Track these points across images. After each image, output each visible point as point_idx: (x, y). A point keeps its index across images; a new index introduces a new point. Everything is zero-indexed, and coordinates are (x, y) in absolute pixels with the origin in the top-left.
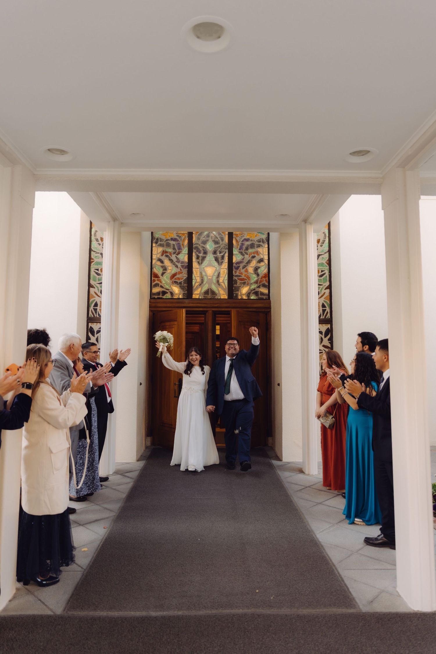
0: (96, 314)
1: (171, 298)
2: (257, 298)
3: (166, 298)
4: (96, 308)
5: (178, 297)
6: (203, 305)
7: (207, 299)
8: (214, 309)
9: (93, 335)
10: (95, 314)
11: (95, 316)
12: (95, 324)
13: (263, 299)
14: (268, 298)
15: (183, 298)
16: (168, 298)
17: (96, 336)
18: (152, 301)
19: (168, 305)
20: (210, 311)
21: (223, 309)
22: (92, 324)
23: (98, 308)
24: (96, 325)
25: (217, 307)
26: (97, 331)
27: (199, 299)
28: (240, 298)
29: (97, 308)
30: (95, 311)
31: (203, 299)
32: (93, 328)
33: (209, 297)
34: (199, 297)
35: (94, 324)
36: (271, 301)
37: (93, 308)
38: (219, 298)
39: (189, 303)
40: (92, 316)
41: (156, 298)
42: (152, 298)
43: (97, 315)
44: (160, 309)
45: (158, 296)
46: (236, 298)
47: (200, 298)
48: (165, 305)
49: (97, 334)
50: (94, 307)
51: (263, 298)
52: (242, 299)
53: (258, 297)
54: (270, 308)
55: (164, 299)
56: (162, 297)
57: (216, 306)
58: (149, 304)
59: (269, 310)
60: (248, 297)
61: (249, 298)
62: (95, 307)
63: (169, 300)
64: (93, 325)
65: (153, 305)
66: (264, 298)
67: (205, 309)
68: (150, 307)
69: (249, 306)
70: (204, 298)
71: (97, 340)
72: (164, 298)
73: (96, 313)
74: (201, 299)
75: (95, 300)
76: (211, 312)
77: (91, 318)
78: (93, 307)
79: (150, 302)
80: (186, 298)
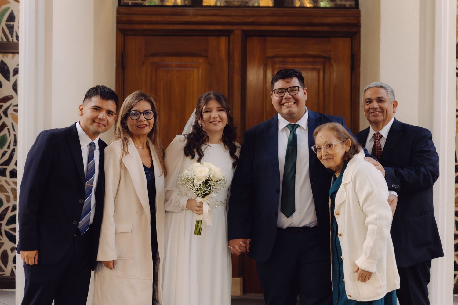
0: (12, 37)
1: (160, 4)
2: (333, 6)
3: (150, 4)
4: (11, 23)
5: (174, 3)
6: (223, 19)
7: (232, 7)
8: (245, 28)
9: (7, 78)
10: (9, 36)
11: (11, 39)
12: (10, 55)
13: (344, 7)
14: (354, 6)
15: (183, 4)
16: (154, 4)
17: (12, 79)
18: (123, 10)
19: (154, 18)
20: (238, 31)
21: (264, 28)
22: (3, 57)
23: (15, 24)
24: (13, 58)
25: (251, 24)
26: (14, 70)
27: (215, 7)
28: (298, 4)
29: (13, 25)
30: (9, 31)
31: (224, 7)
32: (5, 64)
33: (236, 3)
34: (216, 2)
35: (7, 56)
36: (360, 11)
37: (7, 25)
38: (256, 5)
39: (196, 15)
40: (5, 40)
41: (130, 4)
42: (122, 4)
43: (15, 38)
44: (137, 27)
45: (133, 2)
46: (291, 6)
47: (219, 4)
48: (148, 19)
49: (13, 76)
50: (7, 23)
51: (345, 5)
52: (302, 7)
53: (334, 3)
54: (358, 25)
55: (145, 6)
56: (142, 2)
57: (250, 20)
58: (117, 18)
59: (356, 30)
60: (314, 3)
61: (318, 6)
62: (9, 23)
63: (156, 9)
64: (5, 57)
65: (125, 18)
66: (347, 6)
67: (228, 27)
68: (119, 22)
69: (316, 20)
70: (225, 4)
71: (15, 88)
72: (147, 4)
73: (12, 33)
74: (221, 7)
75: (9, 8)
76: (238, 33)
77: (3, 44)
78: (7, 21)
79: (118, 12)
80: (191, 4)
